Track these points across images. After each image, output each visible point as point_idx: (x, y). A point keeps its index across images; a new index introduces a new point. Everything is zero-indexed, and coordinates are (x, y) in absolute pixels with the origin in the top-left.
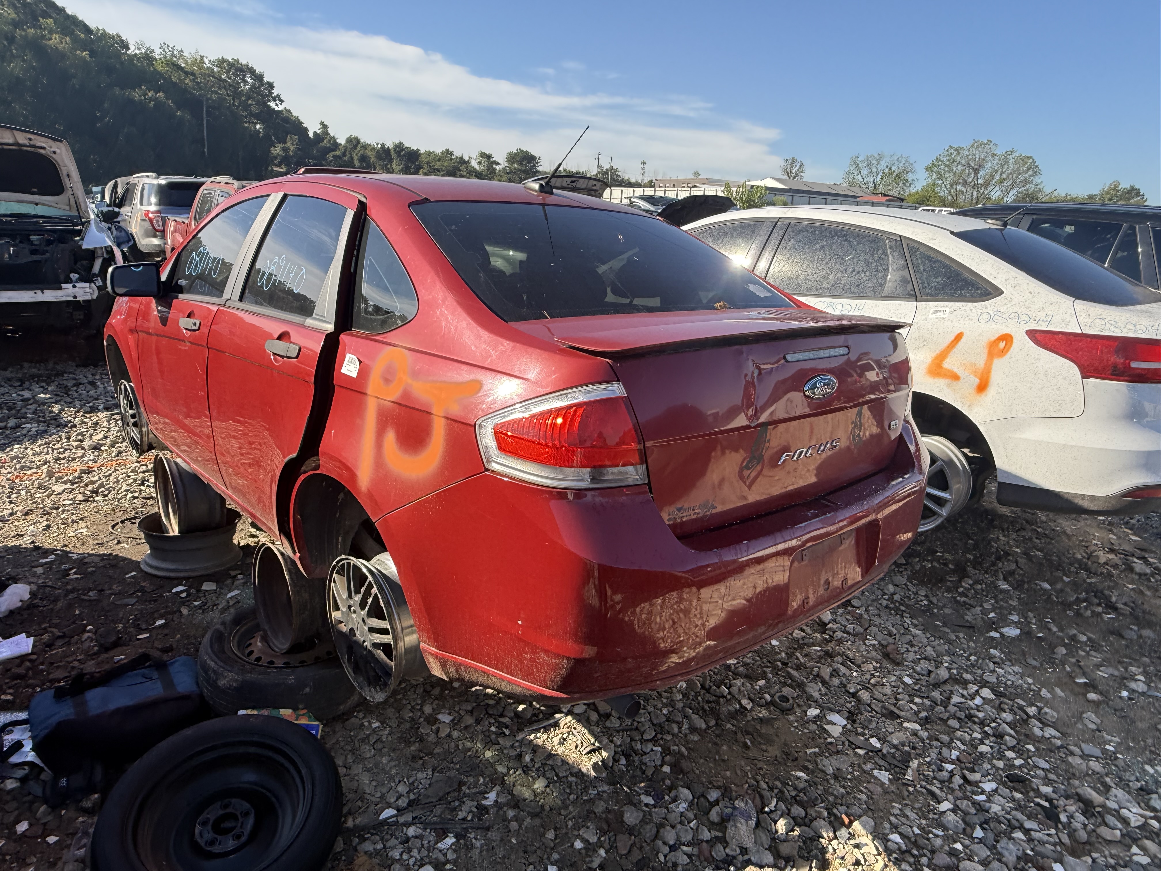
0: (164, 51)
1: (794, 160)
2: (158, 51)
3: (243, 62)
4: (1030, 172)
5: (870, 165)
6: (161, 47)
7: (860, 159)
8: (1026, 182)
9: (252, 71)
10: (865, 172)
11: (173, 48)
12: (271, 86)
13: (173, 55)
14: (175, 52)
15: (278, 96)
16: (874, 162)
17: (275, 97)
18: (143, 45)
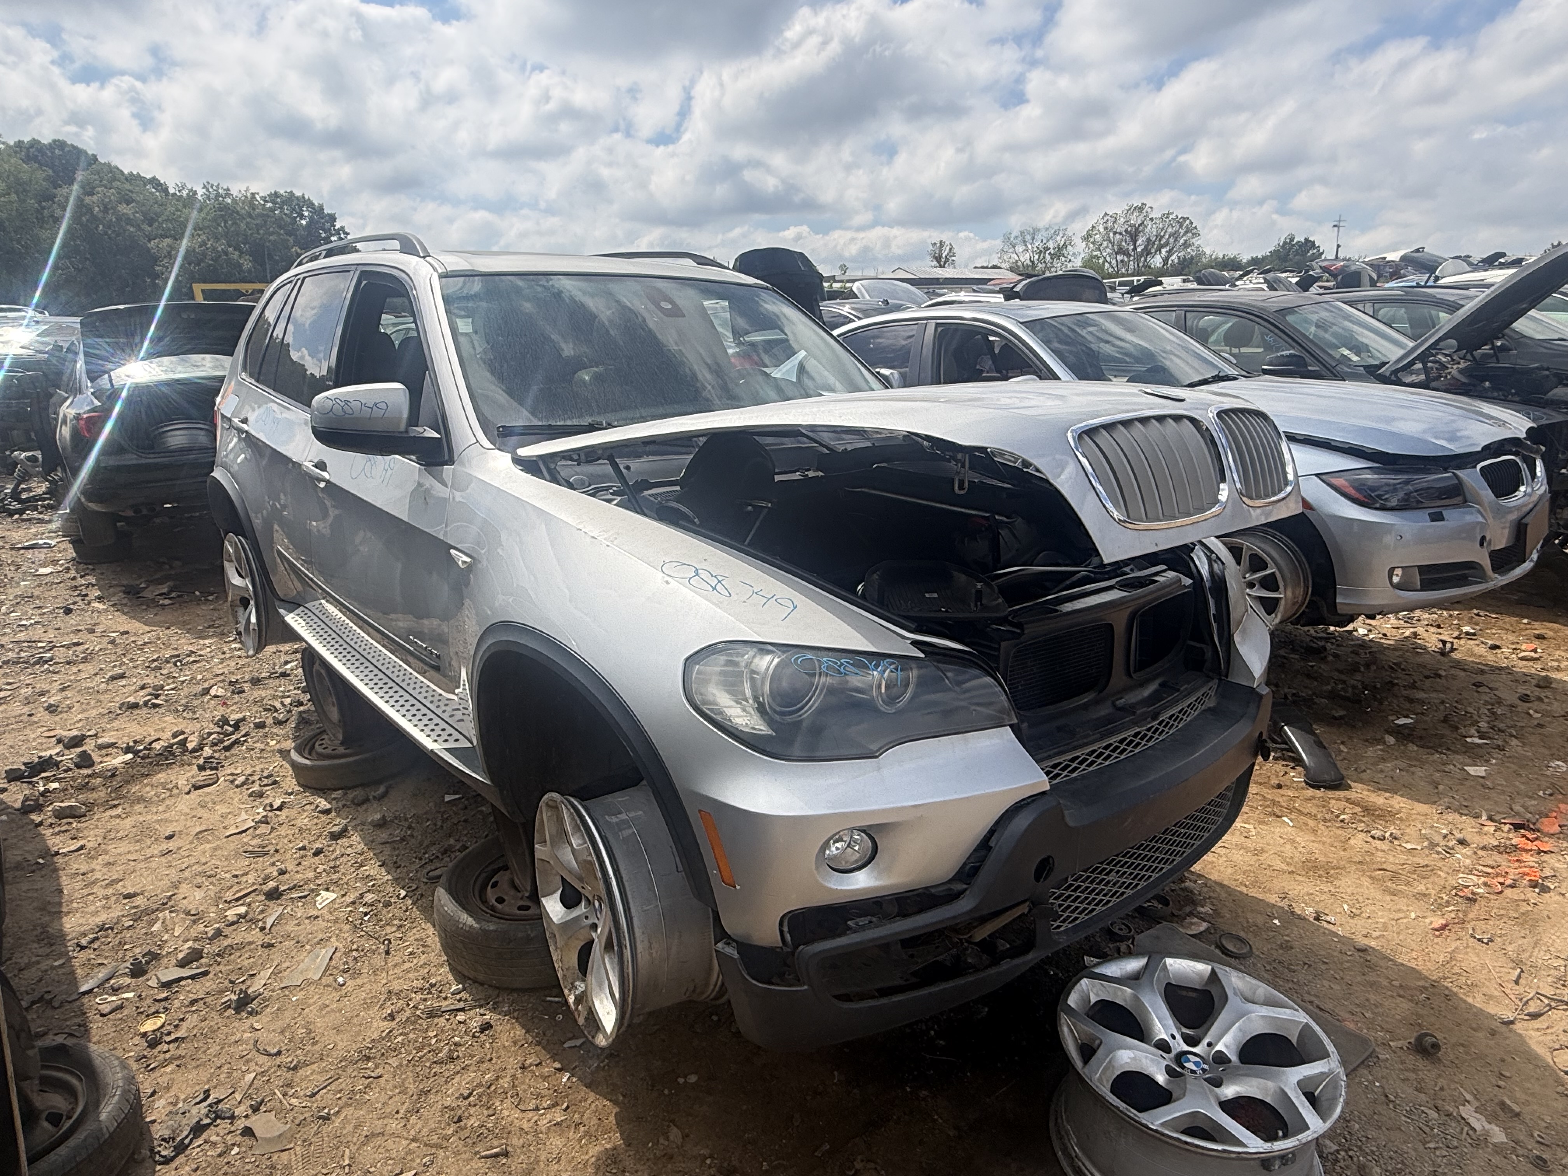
0: (208, 190)
1: (942, 244)
2: (200, 192)
3: (298, 193)
4: (1190, 235)
5: (1025, 242)
6: (204, 187)
7: (1013, 236)
8: (1186, 245)
9: (310, 204)
10: (1020, 248)
11: (218, 186)
12: (332, 218)
13: (218, 195)
14: (221, 191)
15: (342, 228)
16: (1028, 238)
17: (339, 230)
18: (184, 186)
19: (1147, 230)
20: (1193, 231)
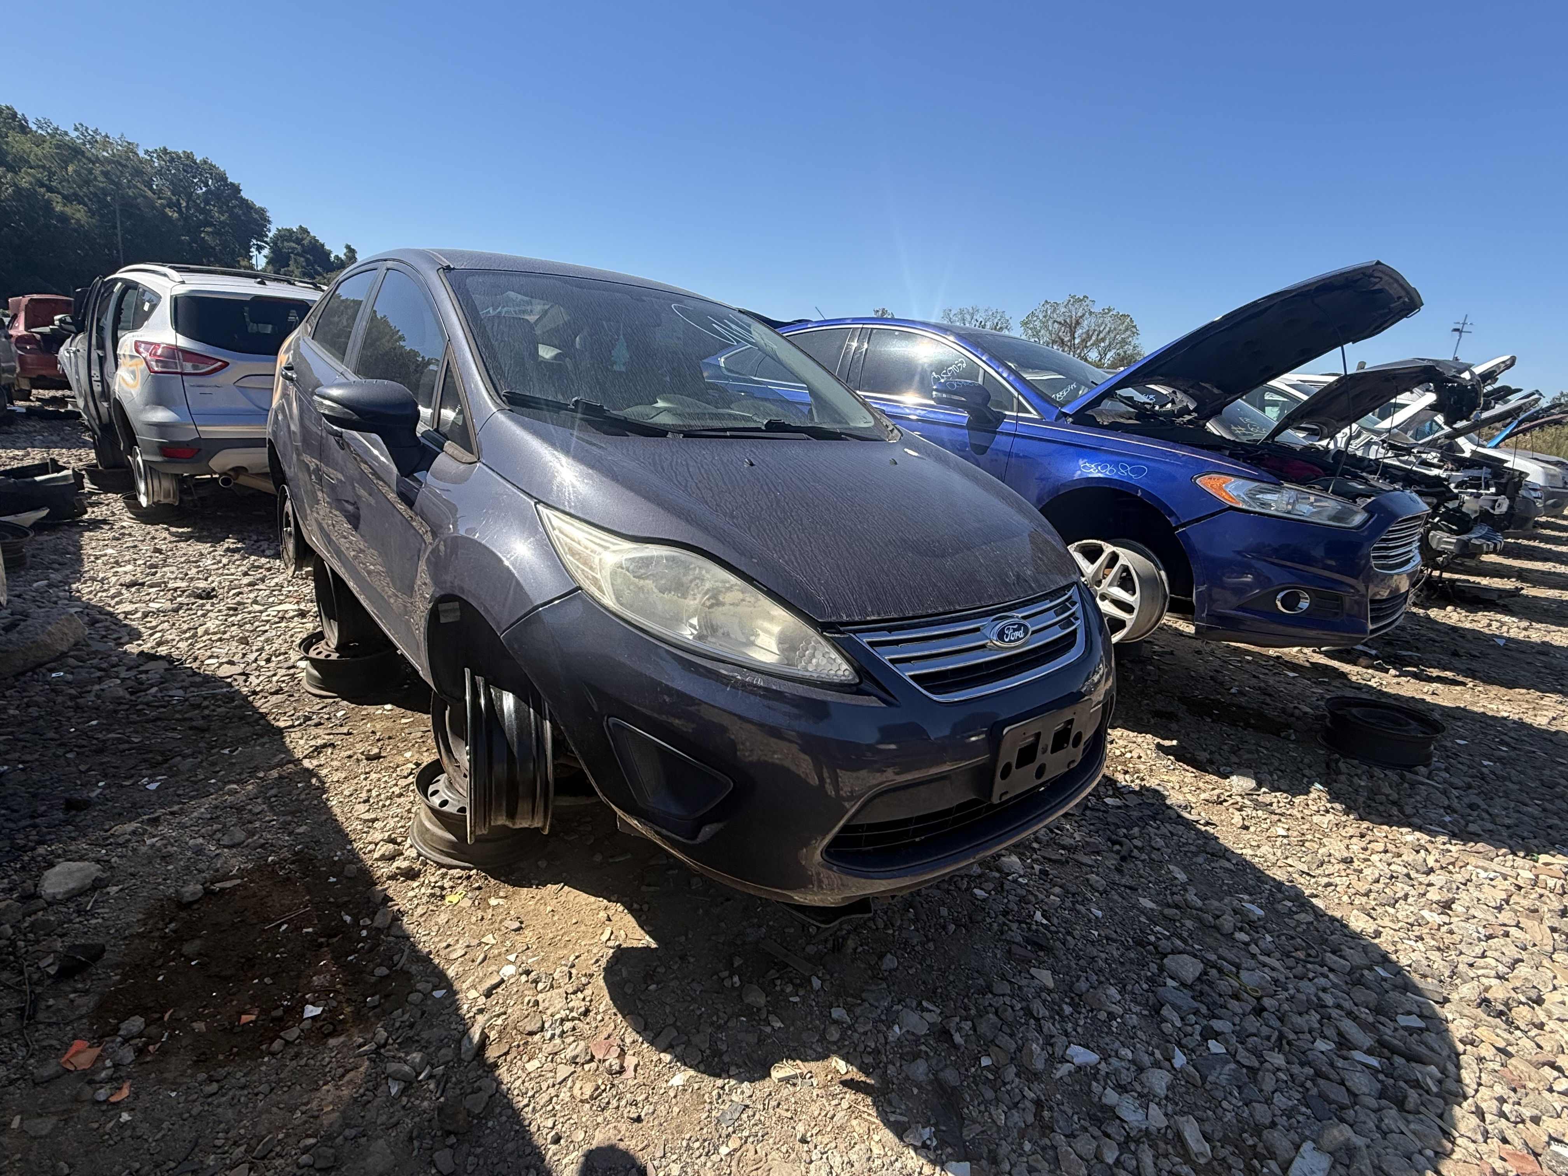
19: (1085, 323)
20: (1132, 328)
